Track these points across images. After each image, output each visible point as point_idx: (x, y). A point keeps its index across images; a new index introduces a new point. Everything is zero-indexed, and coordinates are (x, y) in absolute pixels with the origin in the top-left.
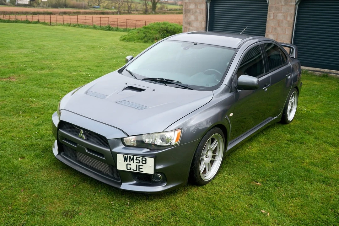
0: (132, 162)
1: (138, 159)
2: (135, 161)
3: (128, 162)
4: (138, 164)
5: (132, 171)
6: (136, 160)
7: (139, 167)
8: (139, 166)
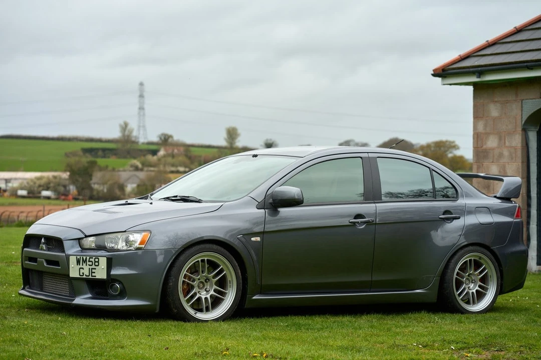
0: (84, 264)
1: (91, 260)
2: (88, 263)
3: (81, 266)
4: (91, 267)
5: (84, 277)
6: (89, 261)
7: (91, 271)
8: (92, 269)
